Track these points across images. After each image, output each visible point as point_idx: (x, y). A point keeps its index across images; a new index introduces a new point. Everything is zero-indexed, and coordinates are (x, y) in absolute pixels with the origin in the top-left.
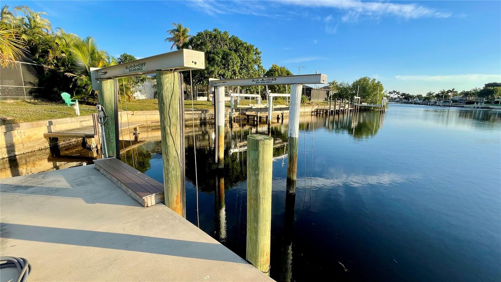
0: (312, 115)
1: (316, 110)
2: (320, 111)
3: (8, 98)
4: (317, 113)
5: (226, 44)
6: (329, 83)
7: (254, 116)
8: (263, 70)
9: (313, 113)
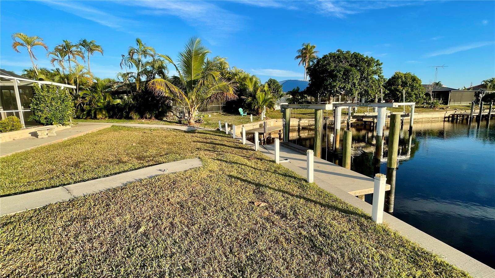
0: (444, 121)
1: (451, 116)
2: (457, 117)
3: (214, 112)
4: (453, 119)
5: (348, 62)
6: (484, 81)
7: (371, 122)
8: (384, 79)
9: (447, 119)
